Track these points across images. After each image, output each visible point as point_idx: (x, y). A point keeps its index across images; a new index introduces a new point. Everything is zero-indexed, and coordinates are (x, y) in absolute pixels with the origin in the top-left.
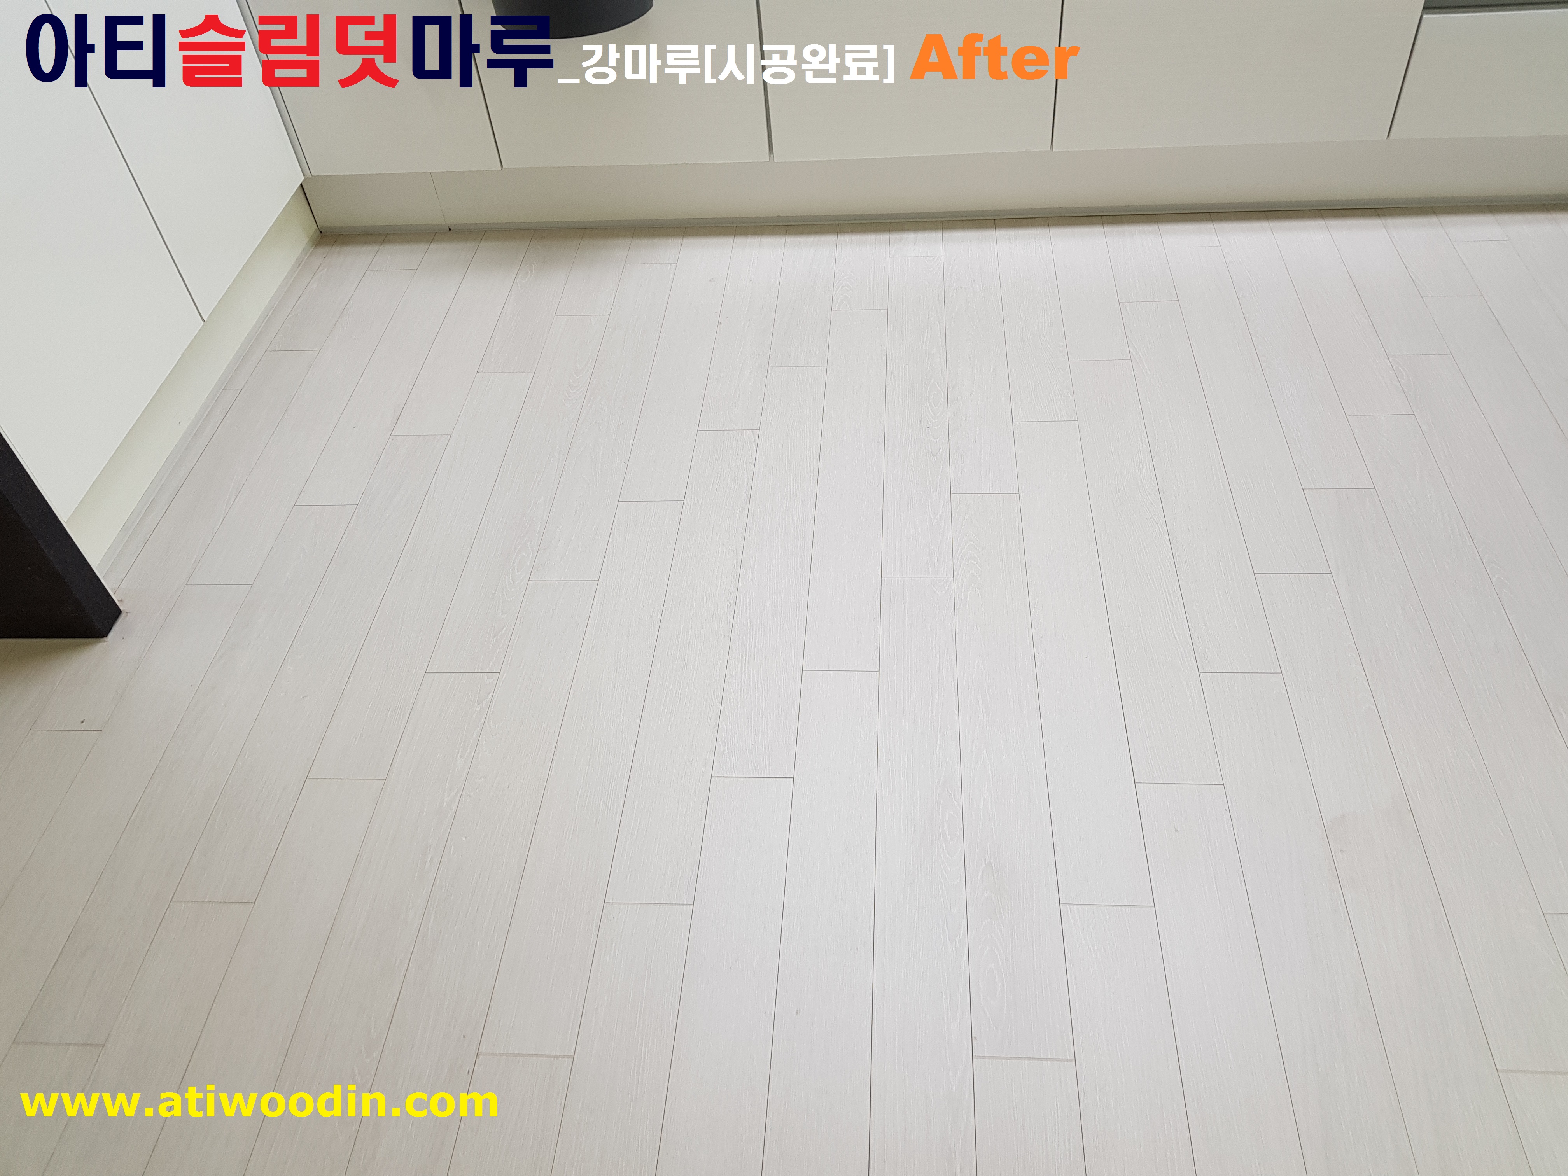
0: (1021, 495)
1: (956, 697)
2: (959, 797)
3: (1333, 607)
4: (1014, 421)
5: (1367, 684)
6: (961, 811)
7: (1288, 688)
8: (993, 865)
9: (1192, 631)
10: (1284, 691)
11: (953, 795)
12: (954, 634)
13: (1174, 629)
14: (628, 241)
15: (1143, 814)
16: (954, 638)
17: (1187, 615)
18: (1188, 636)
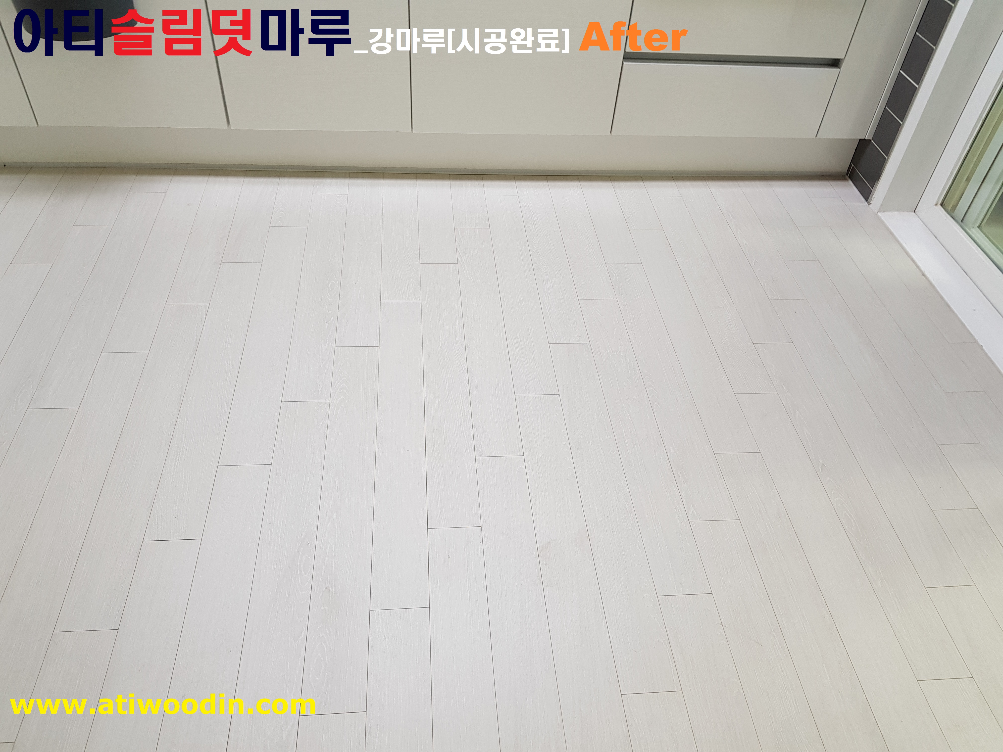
0: (380, 348)
1: (321, 480)
2: (314, 545)
3: (558, 414)
4: (381, 300)
5: (572, 461)
6: (314, 554)
7: (526, 464)
8: (330, 589)
9: (475, 431)
10: (524, 467)
11: (310, 544)
12: (325, 437)
13: (464, 431)
14: (134, 177)
15: (430, 548)
16: (325, 440)
17: (473, 422)
18: (472, 434)
